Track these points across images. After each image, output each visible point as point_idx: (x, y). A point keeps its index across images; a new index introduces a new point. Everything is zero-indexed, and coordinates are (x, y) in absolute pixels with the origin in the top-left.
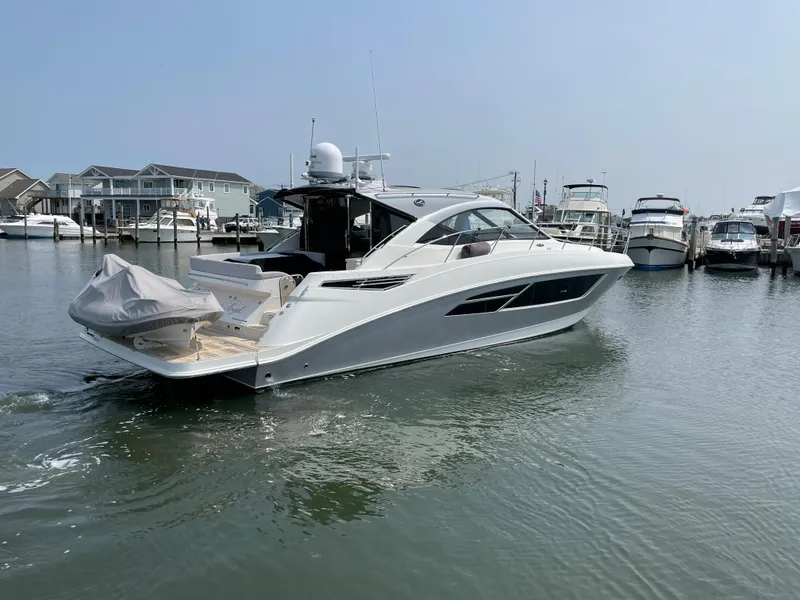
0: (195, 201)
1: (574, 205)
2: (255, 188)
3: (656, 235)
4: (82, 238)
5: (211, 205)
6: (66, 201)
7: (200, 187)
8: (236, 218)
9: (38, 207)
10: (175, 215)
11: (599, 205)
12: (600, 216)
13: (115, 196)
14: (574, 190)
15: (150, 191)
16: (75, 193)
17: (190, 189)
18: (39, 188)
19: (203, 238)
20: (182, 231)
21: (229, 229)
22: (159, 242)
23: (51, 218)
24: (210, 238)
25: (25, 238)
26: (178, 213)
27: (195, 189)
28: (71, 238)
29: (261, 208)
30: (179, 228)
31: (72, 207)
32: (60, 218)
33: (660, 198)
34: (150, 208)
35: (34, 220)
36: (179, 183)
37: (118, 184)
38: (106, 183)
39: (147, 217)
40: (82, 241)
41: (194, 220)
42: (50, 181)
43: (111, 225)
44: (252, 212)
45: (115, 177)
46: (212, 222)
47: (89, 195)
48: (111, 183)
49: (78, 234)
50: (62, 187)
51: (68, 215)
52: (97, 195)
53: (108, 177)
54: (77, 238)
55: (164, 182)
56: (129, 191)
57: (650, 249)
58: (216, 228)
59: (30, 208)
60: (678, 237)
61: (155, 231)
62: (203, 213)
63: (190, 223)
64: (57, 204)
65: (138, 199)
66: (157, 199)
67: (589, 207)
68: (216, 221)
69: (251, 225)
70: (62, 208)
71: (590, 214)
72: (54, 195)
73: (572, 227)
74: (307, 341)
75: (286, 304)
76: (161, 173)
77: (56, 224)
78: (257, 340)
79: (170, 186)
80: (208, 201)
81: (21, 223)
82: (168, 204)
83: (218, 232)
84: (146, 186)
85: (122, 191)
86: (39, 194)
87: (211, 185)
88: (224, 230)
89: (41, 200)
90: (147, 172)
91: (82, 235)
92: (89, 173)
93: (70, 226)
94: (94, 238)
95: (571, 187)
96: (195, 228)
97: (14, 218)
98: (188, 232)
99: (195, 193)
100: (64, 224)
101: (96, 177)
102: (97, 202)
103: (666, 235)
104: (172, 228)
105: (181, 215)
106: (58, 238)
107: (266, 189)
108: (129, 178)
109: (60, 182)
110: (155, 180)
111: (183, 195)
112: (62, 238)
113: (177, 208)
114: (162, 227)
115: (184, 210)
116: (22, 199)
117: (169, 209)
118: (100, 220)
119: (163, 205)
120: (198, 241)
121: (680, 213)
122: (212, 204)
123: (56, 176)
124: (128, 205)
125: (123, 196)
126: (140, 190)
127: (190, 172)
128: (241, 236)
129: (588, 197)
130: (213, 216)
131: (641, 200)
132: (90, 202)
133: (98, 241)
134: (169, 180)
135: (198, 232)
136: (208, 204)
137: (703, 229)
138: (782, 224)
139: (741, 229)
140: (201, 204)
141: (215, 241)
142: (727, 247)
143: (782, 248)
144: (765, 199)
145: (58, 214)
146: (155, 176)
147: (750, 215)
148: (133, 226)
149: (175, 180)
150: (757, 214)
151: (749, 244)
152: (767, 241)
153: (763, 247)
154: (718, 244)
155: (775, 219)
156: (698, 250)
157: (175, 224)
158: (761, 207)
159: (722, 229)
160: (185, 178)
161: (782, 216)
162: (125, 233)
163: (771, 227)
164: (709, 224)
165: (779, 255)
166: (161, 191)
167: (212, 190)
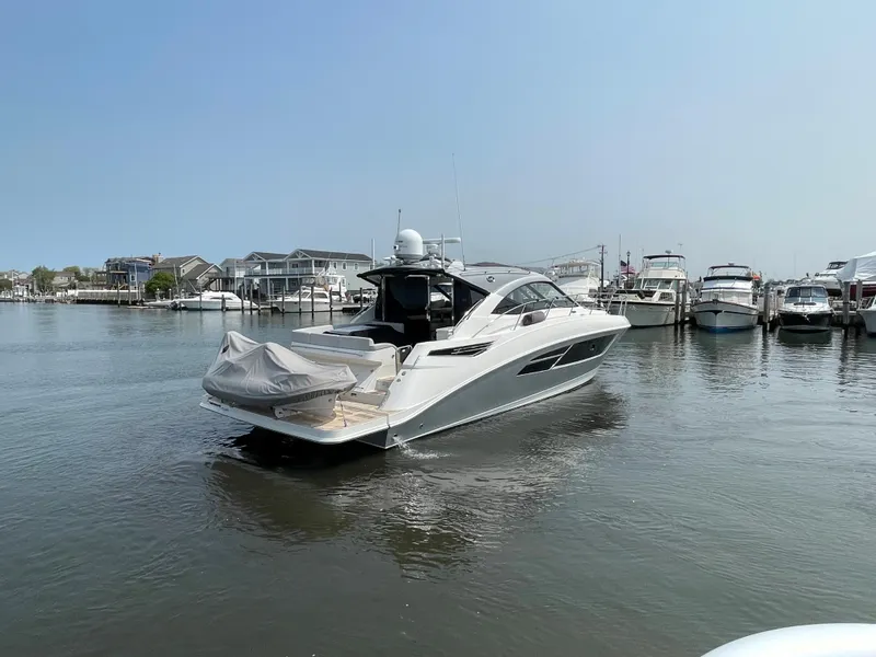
0: (329, 278)
1: (653, 274)
3: (721, 300)
4: (243, 309)
5: (343, 281)
6: (233, 280)
7: (335, 267)
8: (361, 291)
9: (213, 285)
10: (312, 290)
11: (677, 273)
12: (678, 283)
13: (269, 275)
14: (653, 260)
15: (296, 271)
16: (240, 274)
17: (326, 269)
18: (214, 271)
19: (335, 308)
20: (318, 303)
21: (356, 300)
22: (300, 313)
23: (219, 294)
24: (341, 308)
25: (201, 310)
26: (315, 288)
27: (331, 267)
28: (234, 310)
30: (315, 300)
31: (237, 286)
32: (227, 295)
33: (731, 266)
34: (295, 285)
35: (207, 296)
36: (319, 264)
37: (273, 266)
38: (263, 265)
39: (291, 292)
40: (242, 312)
42: (222, 265)
43: (264, 297)
45: (270, 261)
46: (343, 295)
47: (250, 275)
48: (267, 265)
49: (240, 306)
50: (231, 270)
51: (233, 292)
52: (257, 275)
53: (264, 260)
54: (239, 310)
55: (307, 264)
56: (280, 271)
57: (716, 312)
58: (346, 299)
59: (207, 287)
60: (746, 302)
61: (297, 303)
62: (335, 288)
63: (324, 296)
64: (227, 283)
65: (287, 277)
66: (300, 277)
67: (666, 275)
68: (347, 294)
70: (230, 287)
71: (668, 281)
72: (225, 276)
73: (650, 294)
74: (421, 406)
75: (402, 371)
76: (304, 256)
77: (224, 299)
78: (380, 405)
79: (311, 266)
80: (339, 278)
81: (197, 299)
82: (308, 281)
83: (347, 303)
84: (295, 266)
85: (275, 271)
86: (214, 276)
87: (344, 264)
88: (352, 301)
89: (215, 279)
90: (294, 256)
91: (243, 307)
92: (250, 258)
93: (234, 300)
94: (251, 309)
95: (650, 258)
96: (328, 300)
97: (192, 295)
98: (322, 304)
99: (331, 272)
100: (230, 299)
101: (256, 261)
102: (256, 280)
103: (735, 300)
104: (310, 300)
105: (317, 290)
106: (225, 309)
108: (281, 260)
109: (229, 265)
110: (301, 262)
111: (321, 273)
112: (228, 310)
113: (315, 284)
114: (302, 300)
115: (319, 286)
116: (201, 280)
117: (307, 285)
118: (256, 295)
119: (304, 282)
120: (331, 311)
121: (747, 279)
123: (227, 261)
124: (278, 284)
125: (276, 275)
126: (288, 270)
127: (325, 254)
129: (666, 266)
130: (344, 290)
131: (713, 268)
132: (251, 281)
133: (254, 312)
134: (311, 261)
135: (331, 303)
136: (339, 280)
137: (780, 292)
138: (853, 288)
139: (814, 293)
140: (335, 281)
141: (344, 310)
142: (799, 309)
143: (855, 309)
144: (839, 264)
145: (226, 291)
146: (300, 259)
147: (824, 278)
148: (280, 299)
149: (316, 262)
150: (831, 278)
151: (821, 306)
152: (840, 303)
153: (836, 309)
154: (791, 308)
155: (847, 283)
156: (772, 313)
157: (312, 296)
158: (834, 272)
159: (794, 293)
160: (323, 260)
161: (854, 280)
162: (274, 305)
163: (843, 290)
164: (785, 288)
165: (852, 317)
166: (305, 270)
167: (344, 268)
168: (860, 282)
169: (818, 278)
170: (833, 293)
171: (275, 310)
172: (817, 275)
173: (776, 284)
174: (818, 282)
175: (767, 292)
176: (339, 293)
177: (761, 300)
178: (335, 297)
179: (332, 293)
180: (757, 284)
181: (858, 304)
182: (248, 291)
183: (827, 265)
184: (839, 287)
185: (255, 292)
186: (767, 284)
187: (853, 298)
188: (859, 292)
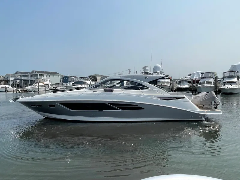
0: (44, 80)
2: (62, 75)
3: (163, 84)
4: (13, 91)
5: (49, 81)
6: (9, 81)
7: (46, 76)
8: (55, 84)
9: (2, 83)
10: (38, 84)
13: (23, 79)
15: (33, 78)
16: (12, 79)
17: (43, 77)
18: (2, 78)
20: (41, 88)
22: (34, 91)
23: (4, 86)
24: (49, 89)
26: (39, 83)
27: (45, 77)
28: (10, 91)
29: (64, 81)
30: (39, 87)
31: (11, 83)
32: (7, 86)
34: (32, 82)
36: (41, 75)
37: (24, 76)
38: (21, 76)
39: (31, 85)
40: (13, 92)
41: (44, 85)
42: (5, 76)
43: (21, 87)
44: (61, 82)
45: (23, 74)
46: (50, 85)
47: (16, 79)
48: (22, 76)
49: (12, 90)
50: (9, 78)
51: (10, 85)
52: (19, 79)
53: (21, 74)
54: (12, 91)
55: (36, 75)
56: (27, 78)
60: (169, 85)
62: (46, 83)
63: (43, 86)
64: (7, 82)
65: (29, 80)
68: (51, 85)
72: (6, 80)
76: (35, 73)
77: (6, 88)
79: (38, 76)
83: (51, 88)
84: (32, 76)
85: (25, 78)
86: (2, 80)
87: (49, 76)
88: (53, 87)
89: (3, 81)
90: (32, 73)
91: (13, 90)
92: (16, 74)
93: (10, 88)
94: (16, 91)
99: (45, 78)
100: (8, 87)
101: (18, 74)
102: (18, 81)
103: (166, 84)
105: (40, 84)
107: (65, 76)
108: (27, 74)
109: (8, 76)
110: (34, 75)
112: (8, 91)
113: (39, 82)
114: (35, 87)
115: (41, 82)
117: (37, 82)
118: (18, 86)
119: (35, 81)
120: (45, 91)
121: (168, 79)
124: (26, 82)
125: (25, 79)
126: (30, 77)
127: (43, 72)
130: (50, 84)
132: (16, 81)
135: (45, 88)
136: (48, 81)
137: (176, 82)
138: (194, 81)
139: (185, 82)
140: (46, 81)
142: (181, 87)
143: (194, 86)
144: (191, 74)
145: (7, 85)
146: (34, 74)
147: (187, 78)
148: (27, 87)
149: (39, 75)
150: (189, 78)
151: (186, 86)
152: (191, 85)
153: (190, 86)
154: (179, 86)
155: (192, 79)
156: (174, 88)
158: (189, 76)
159: (180, 82)
160: (42, 74)
161: (194, 79)
162: (25, 89)
163: (192, 81)
164: (178, 81)
165: (194, 88)
166: (36, 77)
167: (50, 77)
168: (195, 79)
169: (186, 78)
170: (189, 82)
171: (25, 91)
172: (185, 77)
173: (176, 80)
174: (185, 79)
175: (173, 82)
176: (48, 85)
177: (172, 84)
179: (45, 85)
180: (171, 80)
181: (195, 85)
182: (15, 85)
183: (188, 75)
184: (190, 80)
185: (18, 85)
186: (173, 80)
187: (194, 83)
188: (195, 82)
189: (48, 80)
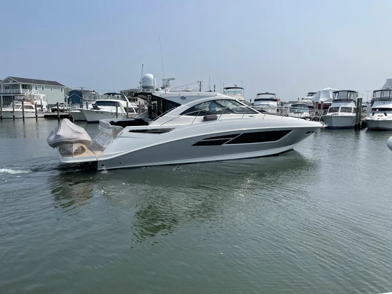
0: (34, 96)
2: (67, 89)
7: (36, 89)
8: (57, 105)
10: (23, 104)
14: (228, 90)
15: (8, 91)
19: (39, 115)
20: (27, 112)
21: (53, 111)
22: (14, 118)
24: (43, 115)
26: (25, 102)
27: (34, 90)
29: (70, 99)
30: (25, 110)
34: (9, 100)
36: (24, 87)
39: (7, 105)
41: (34, 106)
44: (65, 101)
46: (44, 107)
55: (16, 86)
58: (46, 110)
61: (12, 112)
62: (39, 103)
63: (31, 107)
66: (12, 95)
68: (46, 106)
69: (65, 108)
76: (14, 81)
79: (19, 88)
82: (19, 98)
83: (47, 112)
84: (7, 88)
87: (43, 87)
88: (51, 111)
90: (7, 81)
96: (34, 111)
98: (30, 112)
104: (21, 110)
105: (26, 103)
107: (73, 89)
110: (11, 85)
111: (27, 93)
113: (24, 100)
114: (15, 110)
115: (28, 101)
117: (19, 100)
119: (16, 98)
120: (36, 117)
121: (275, 100)
122: (43, 98)
126: (3, 90)
127: (31, 81)
128: (60, 114)
129: (235, 93)
130: (45, 104)
134: (19, 85)
135: (36, 112)
136: (42, 98)
138: (319, 105)
139: (302, 108)
140: (38, 98)
141: (46, 117)
144: (312, 94)
146: (11, 83)
147: (306, 101)
149: (22, 85)
150: (309, 100)
155: (317, 103)
157: (23, 108)
158: (310, 97)
160: (27, 84)
161: (319, 101)
166: (15, 91)
167: (43, 90)
168: (322, 102)
169: (303, 101)
176: (41, 106)
178: (38, 109)
179: (37, 106)
189: (42, 96)
